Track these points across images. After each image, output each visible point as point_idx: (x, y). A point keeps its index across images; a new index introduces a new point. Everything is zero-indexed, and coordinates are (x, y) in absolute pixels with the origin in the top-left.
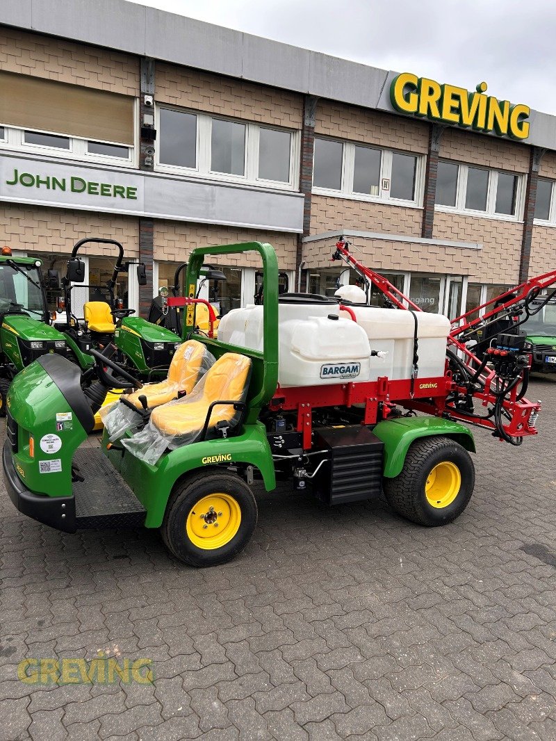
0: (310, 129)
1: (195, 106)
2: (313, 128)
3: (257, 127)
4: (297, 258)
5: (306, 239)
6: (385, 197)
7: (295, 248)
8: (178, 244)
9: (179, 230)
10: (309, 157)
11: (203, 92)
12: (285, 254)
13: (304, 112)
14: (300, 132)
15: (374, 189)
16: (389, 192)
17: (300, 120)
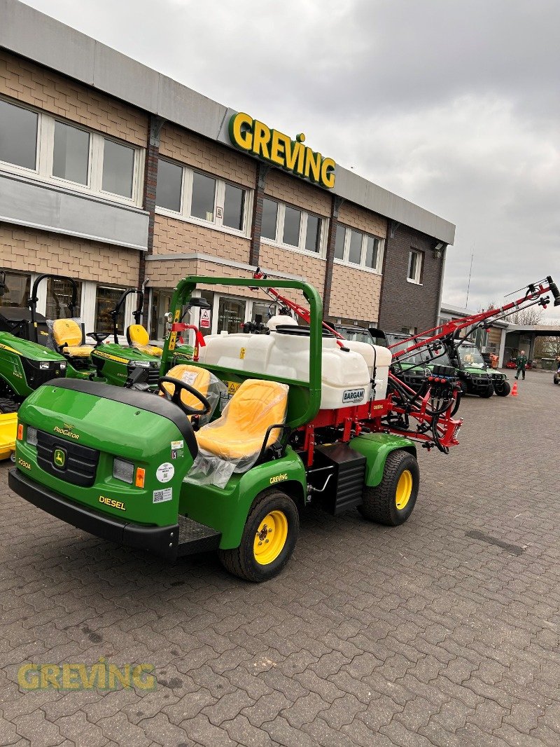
0: (155, 149)
1: (38, 104)
2: (158, 148)
3: (101, 137)
4: (140, 275)
5: (150, 258)
6: (218, 224)
7: (137, 265)
8: (15, 250)
9: (17, 236)
10: (154, 177)
11: (47, 91)
12: (127, 270)
13: (149, 131)
14: (145, 150)
15: (209, 215)
16: (222, 220)
17: (145, 138)
